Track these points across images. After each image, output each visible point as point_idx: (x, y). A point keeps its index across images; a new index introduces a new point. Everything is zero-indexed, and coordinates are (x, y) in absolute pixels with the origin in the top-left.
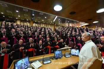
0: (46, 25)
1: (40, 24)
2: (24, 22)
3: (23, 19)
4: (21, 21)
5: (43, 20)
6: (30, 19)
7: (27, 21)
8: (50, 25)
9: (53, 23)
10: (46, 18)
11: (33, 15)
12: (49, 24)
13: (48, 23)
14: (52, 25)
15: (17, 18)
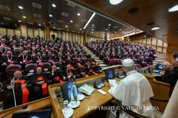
0: (70, 34)
1: (61, 33)
2: (33, 29)
3: (32, 24)
4: (29, 26)
5: (67, 26)
6: (44, 24)
7: (39, 27)
8: (78, 34)
9: (83, 32)
10: (72, 21)
11: (51, 16)
12: (76, 33)
13: (74, 31)
14: (80, 34)
15: (20, 21)
